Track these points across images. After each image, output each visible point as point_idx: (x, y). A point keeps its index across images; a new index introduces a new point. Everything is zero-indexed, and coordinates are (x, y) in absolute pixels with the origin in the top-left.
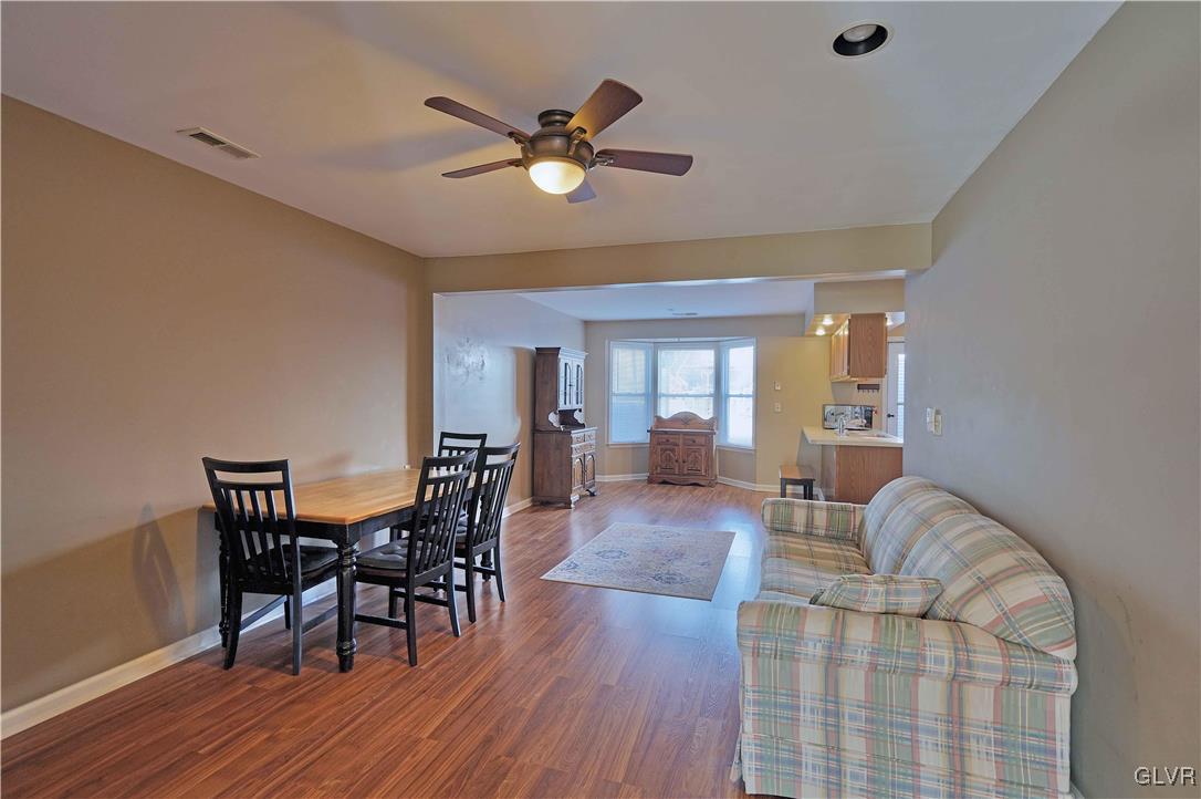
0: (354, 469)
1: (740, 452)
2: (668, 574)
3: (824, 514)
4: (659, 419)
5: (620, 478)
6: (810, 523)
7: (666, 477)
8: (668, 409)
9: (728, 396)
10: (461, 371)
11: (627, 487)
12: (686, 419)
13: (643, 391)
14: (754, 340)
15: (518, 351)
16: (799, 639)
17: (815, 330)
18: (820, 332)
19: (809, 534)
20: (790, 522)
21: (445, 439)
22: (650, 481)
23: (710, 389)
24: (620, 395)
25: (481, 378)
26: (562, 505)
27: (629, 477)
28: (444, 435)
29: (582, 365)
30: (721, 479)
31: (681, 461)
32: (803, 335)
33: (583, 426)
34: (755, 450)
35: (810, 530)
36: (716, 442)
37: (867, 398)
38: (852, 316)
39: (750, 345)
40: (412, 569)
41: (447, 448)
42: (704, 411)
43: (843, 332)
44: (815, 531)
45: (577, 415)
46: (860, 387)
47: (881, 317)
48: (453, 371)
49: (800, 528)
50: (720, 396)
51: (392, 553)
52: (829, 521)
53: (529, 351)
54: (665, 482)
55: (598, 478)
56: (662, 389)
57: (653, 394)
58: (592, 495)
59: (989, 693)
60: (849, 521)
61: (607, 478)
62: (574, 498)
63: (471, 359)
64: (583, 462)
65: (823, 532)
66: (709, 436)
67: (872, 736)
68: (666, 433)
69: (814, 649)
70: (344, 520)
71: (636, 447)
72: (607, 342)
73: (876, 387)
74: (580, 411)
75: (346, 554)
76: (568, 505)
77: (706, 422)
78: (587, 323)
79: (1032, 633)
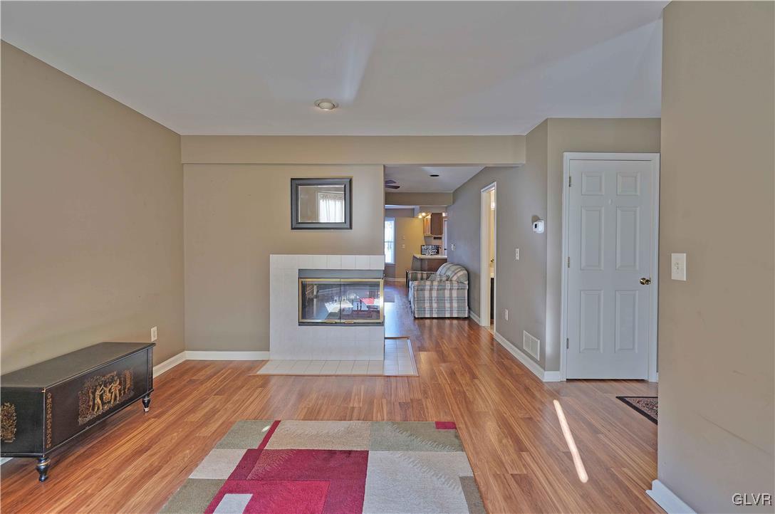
14: (394, 219)
16: (425, 286)
17: (418, 216)
18: (420, 217)
32: (413, 217)
34: (395, 265)
37: (437, 242)
38: (432, 213)
39: (393, 221)
43: (429, 217)
46: (435, 238)
47: (441, 214)
59: (456, 291)
67: (437, 303)
69: (428, 287)
73: (440, 238)
79: (462, 280)
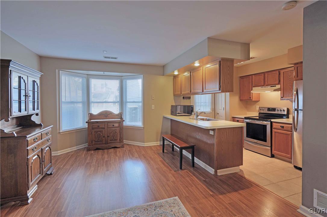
7: (98, 146)
8: (95, 110)
9: (126, 102)
12: (106, 114)
13: (81, 100)
14: (142, 76)
18: (176, 73)
22: (88, 150)
23: (117, 99)
24: (67, 102)
27: (75, 148)
29: (38, 81)
31: (106, 136)
32: (163, 75)
33: (40, 126)
34: (144, 127)
39: (140, 78)
42: (115, 110)
45: (34, 118)
46: (184, 98)
50: (123, 102)
54: (98, 149)
55: (54, 154)
56: (92, 99)
57: (87, 101)
61: (59, 153)
64: (40, 156)
66: (120, 123)
68: (96, 122)
71: (78, 131)
72: (57, 71)
73: (189, 98)
74: (37, 115)
77: (117, 115)
78: (41, 58)
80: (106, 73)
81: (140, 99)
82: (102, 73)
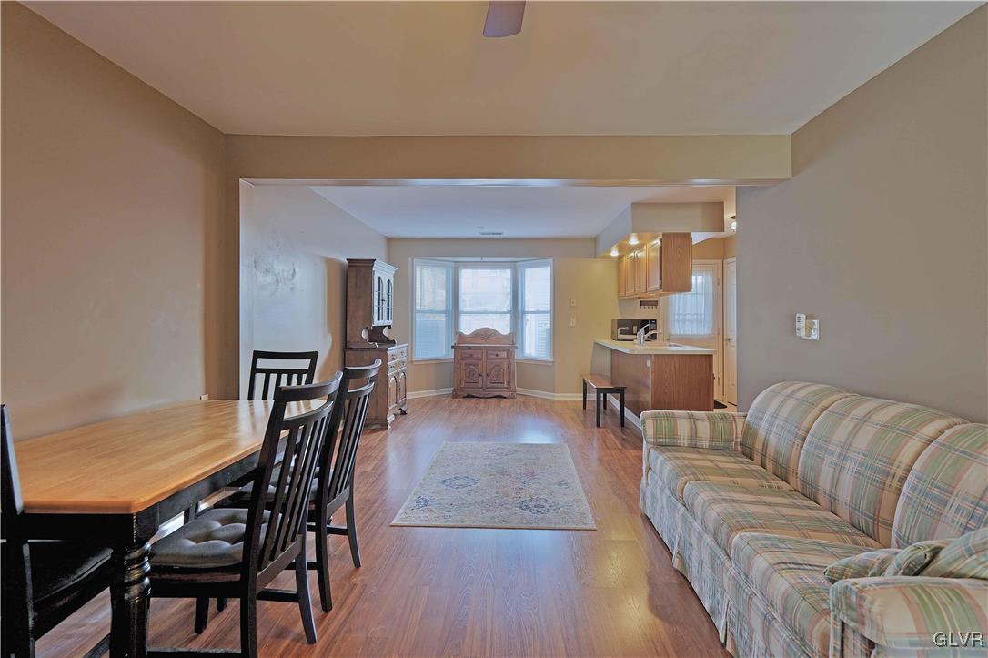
0: (128, 406)
1: (536, 364)
2: (532, 500)
3: (707, 424)
4: (461, 336)
5: (423, 394)
6: (694, 436)
7: (470, 391)
8: (468, 326)
9: (524, 313)
10: (269, 279)
11: (435, 402)
12: (484, 334)
13: (443, 309)
14: (551, 260)
15: (329, 262)
17: (610, 251)
18: (614, 253)
19: (694, 446)
20: (673, 433)
21: (259, 360)
22: (455, 395)
23: (507, 306)
24: (424, 312)
25: (292, 289)
26: (378, 426)
27: (432, 393)
28: (257, 355)
29: (392, 280)
30: (520, 390)
31: (484, 374)
32: (595, 258)
33: (393, 343)
34: (553, 362)
35: (694, 442)
36: (517, 355)
37: (649, 312)
38: (664, 235)
39: (546, 265)
40: (253, 564)
41: (262, 371)
42: (503, 326)
44: (699, 444)
45: (386, 332)
46: (641, 304)
47: (686, 236)
48: (261, 278)
49: (684, 442)
50: (517, 312)
51: (209, 536)
52: (713, 430)
53: (341, 264)
54: (469, 396)
55: (409, 395)
56: (462, 307)
57: (454, 310)
58: (404, 413)
60: (731, 431)
61: (416, 395)
62: (390, 418)
63: (281, 268)
64: (396, 380)
65: (707, 444)
66: (510, 351)
68: (470, 348)
70: (129, 506)
71: (439, 363)
72: (410, 259)
73: (655, 304)
74: (390, 327)
75: (131, 562)
76: (384, 427)
77: (506, 337)
78: (389, 240)
80: (485, 259)
81: (548, 308)
82: (479, 259)
